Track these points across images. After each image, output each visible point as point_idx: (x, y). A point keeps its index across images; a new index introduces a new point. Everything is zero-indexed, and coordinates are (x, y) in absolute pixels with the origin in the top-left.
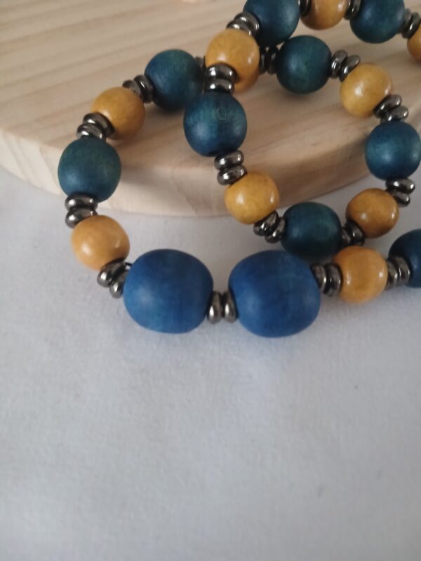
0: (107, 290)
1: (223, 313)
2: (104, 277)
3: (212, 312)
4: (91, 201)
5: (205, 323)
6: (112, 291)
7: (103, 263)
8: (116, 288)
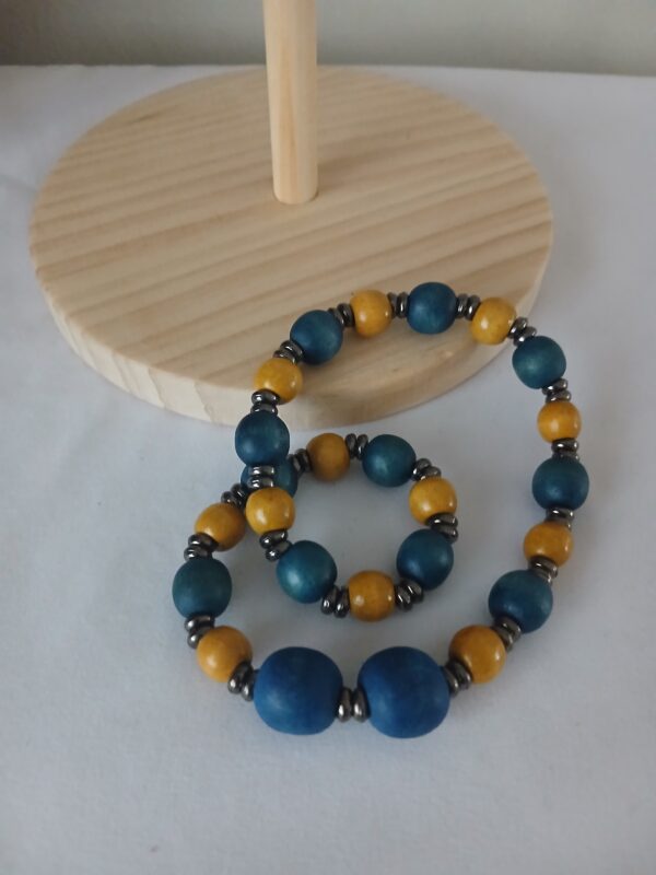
0: (239, 696)
1: (353, 713)
2: (233, 684)
3: (341, 711)
4: (209, 619)
5: (336, 723)
6: (243, 695)
7: (229, 671)
8: (246, 690)
